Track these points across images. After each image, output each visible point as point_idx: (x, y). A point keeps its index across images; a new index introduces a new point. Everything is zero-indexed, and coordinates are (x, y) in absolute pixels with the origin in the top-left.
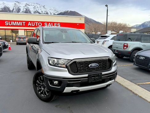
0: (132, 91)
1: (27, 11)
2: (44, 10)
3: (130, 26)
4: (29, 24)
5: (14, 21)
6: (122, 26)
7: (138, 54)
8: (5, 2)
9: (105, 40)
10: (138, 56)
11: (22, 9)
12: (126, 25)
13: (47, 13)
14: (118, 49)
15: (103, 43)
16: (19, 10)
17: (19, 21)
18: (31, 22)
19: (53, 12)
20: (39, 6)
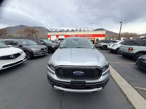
0: (126, 96)
1: (80, 30)
2: (87, 29)
3: (139, 34)
4: (78, 36)
5: (72, 35)
6: (133, 34)
7: (142, 58)
8: (73, 28)
9: (115, 44)
10: (141, 59)
11: (79, 30)
12: (136, 34)
13: (88, 31)
14: (123, 51)
15: (113, 46)
16: (77, 30)
17: (74, 35)
18: (79, 35)
19: (91, 30)
20: (85, 28)
